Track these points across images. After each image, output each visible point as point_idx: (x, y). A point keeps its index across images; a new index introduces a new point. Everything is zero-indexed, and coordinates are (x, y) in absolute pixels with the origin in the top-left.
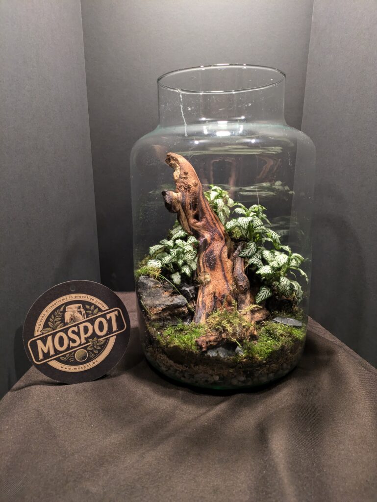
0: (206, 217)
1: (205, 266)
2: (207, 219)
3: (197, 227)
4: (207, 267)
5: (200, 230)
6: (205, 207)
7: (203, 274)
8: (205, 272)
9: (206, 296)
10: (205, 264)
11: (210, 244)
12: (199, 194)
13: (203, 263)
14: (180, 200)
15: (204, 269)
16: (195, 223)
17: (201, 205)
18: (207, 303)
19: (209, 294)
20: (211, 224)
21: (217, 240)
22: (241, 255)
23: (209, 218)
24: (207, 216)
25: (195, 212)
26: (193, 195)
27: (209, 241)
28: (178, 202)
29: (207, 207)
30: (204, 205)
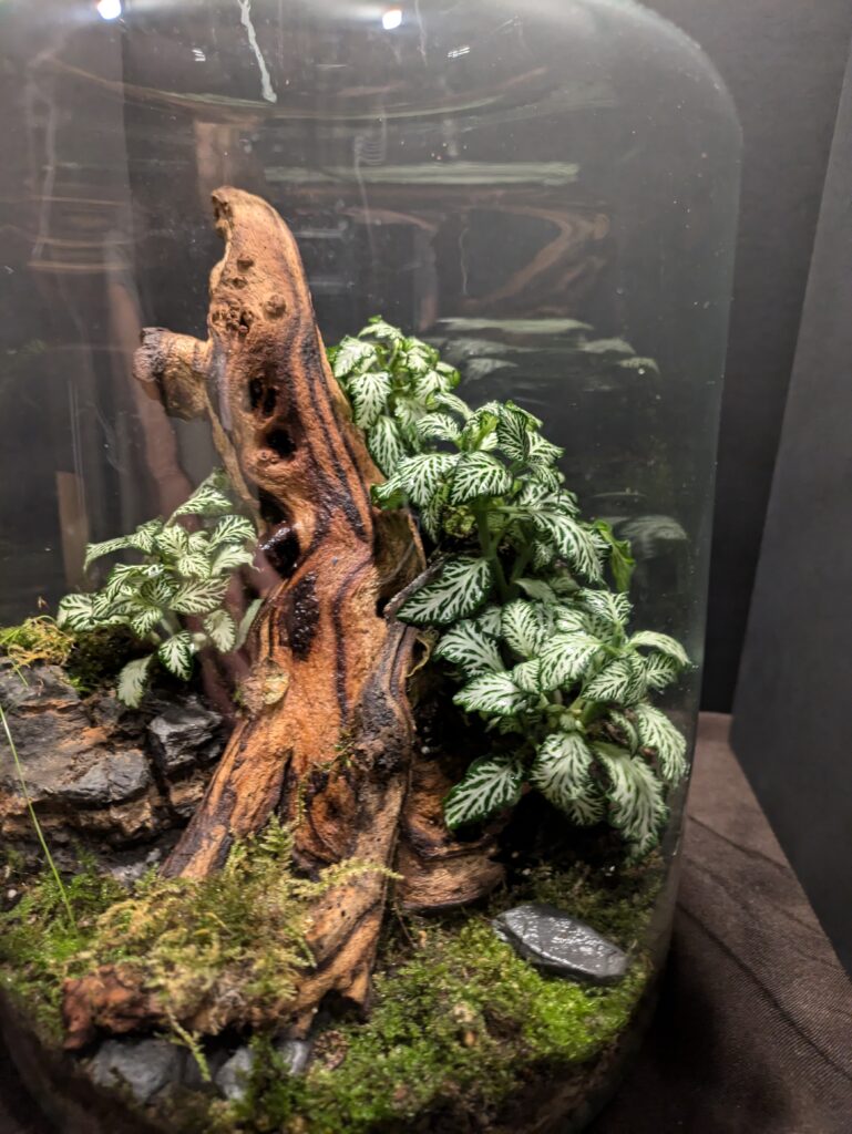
0: (309, 445)
1: (276, 640)
2: (311, 451)
3: (273, 479)
4: (281, 643)
5: (285, 495)
6: (307, 401)
7: (265, 670)
8: (270, 663)
9: (246, 766)
10: (276, 630)
11: (311, 551)
12: (288, 348)
13: (271, 627)
14: (200, 368)
15: (271, 653)
16: (263, 463)
17: (293, 395)
18: (243, 794)
19: (264, 756)
20: (329, 471)
21: (338, 540)
22: (408, 613)
23: (320, 447)
24: (315, 438)
25: (269, 420)
26: (257, 350)
27: (305, 543)
28: (196, 375)
29: (314, 404)
30: (306, 392)
